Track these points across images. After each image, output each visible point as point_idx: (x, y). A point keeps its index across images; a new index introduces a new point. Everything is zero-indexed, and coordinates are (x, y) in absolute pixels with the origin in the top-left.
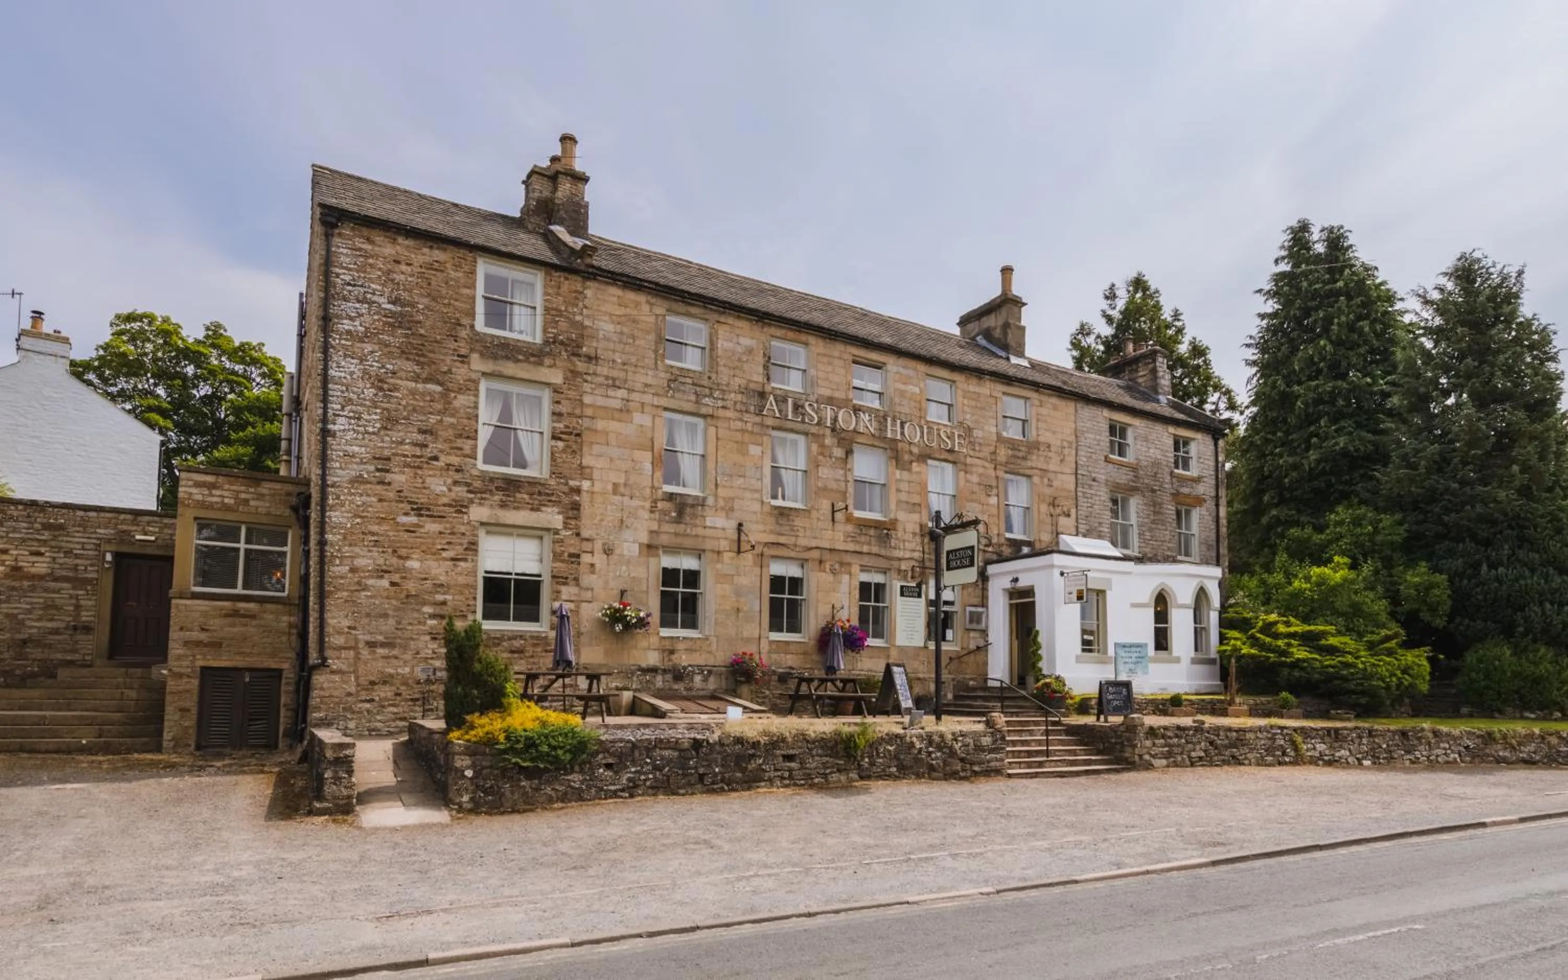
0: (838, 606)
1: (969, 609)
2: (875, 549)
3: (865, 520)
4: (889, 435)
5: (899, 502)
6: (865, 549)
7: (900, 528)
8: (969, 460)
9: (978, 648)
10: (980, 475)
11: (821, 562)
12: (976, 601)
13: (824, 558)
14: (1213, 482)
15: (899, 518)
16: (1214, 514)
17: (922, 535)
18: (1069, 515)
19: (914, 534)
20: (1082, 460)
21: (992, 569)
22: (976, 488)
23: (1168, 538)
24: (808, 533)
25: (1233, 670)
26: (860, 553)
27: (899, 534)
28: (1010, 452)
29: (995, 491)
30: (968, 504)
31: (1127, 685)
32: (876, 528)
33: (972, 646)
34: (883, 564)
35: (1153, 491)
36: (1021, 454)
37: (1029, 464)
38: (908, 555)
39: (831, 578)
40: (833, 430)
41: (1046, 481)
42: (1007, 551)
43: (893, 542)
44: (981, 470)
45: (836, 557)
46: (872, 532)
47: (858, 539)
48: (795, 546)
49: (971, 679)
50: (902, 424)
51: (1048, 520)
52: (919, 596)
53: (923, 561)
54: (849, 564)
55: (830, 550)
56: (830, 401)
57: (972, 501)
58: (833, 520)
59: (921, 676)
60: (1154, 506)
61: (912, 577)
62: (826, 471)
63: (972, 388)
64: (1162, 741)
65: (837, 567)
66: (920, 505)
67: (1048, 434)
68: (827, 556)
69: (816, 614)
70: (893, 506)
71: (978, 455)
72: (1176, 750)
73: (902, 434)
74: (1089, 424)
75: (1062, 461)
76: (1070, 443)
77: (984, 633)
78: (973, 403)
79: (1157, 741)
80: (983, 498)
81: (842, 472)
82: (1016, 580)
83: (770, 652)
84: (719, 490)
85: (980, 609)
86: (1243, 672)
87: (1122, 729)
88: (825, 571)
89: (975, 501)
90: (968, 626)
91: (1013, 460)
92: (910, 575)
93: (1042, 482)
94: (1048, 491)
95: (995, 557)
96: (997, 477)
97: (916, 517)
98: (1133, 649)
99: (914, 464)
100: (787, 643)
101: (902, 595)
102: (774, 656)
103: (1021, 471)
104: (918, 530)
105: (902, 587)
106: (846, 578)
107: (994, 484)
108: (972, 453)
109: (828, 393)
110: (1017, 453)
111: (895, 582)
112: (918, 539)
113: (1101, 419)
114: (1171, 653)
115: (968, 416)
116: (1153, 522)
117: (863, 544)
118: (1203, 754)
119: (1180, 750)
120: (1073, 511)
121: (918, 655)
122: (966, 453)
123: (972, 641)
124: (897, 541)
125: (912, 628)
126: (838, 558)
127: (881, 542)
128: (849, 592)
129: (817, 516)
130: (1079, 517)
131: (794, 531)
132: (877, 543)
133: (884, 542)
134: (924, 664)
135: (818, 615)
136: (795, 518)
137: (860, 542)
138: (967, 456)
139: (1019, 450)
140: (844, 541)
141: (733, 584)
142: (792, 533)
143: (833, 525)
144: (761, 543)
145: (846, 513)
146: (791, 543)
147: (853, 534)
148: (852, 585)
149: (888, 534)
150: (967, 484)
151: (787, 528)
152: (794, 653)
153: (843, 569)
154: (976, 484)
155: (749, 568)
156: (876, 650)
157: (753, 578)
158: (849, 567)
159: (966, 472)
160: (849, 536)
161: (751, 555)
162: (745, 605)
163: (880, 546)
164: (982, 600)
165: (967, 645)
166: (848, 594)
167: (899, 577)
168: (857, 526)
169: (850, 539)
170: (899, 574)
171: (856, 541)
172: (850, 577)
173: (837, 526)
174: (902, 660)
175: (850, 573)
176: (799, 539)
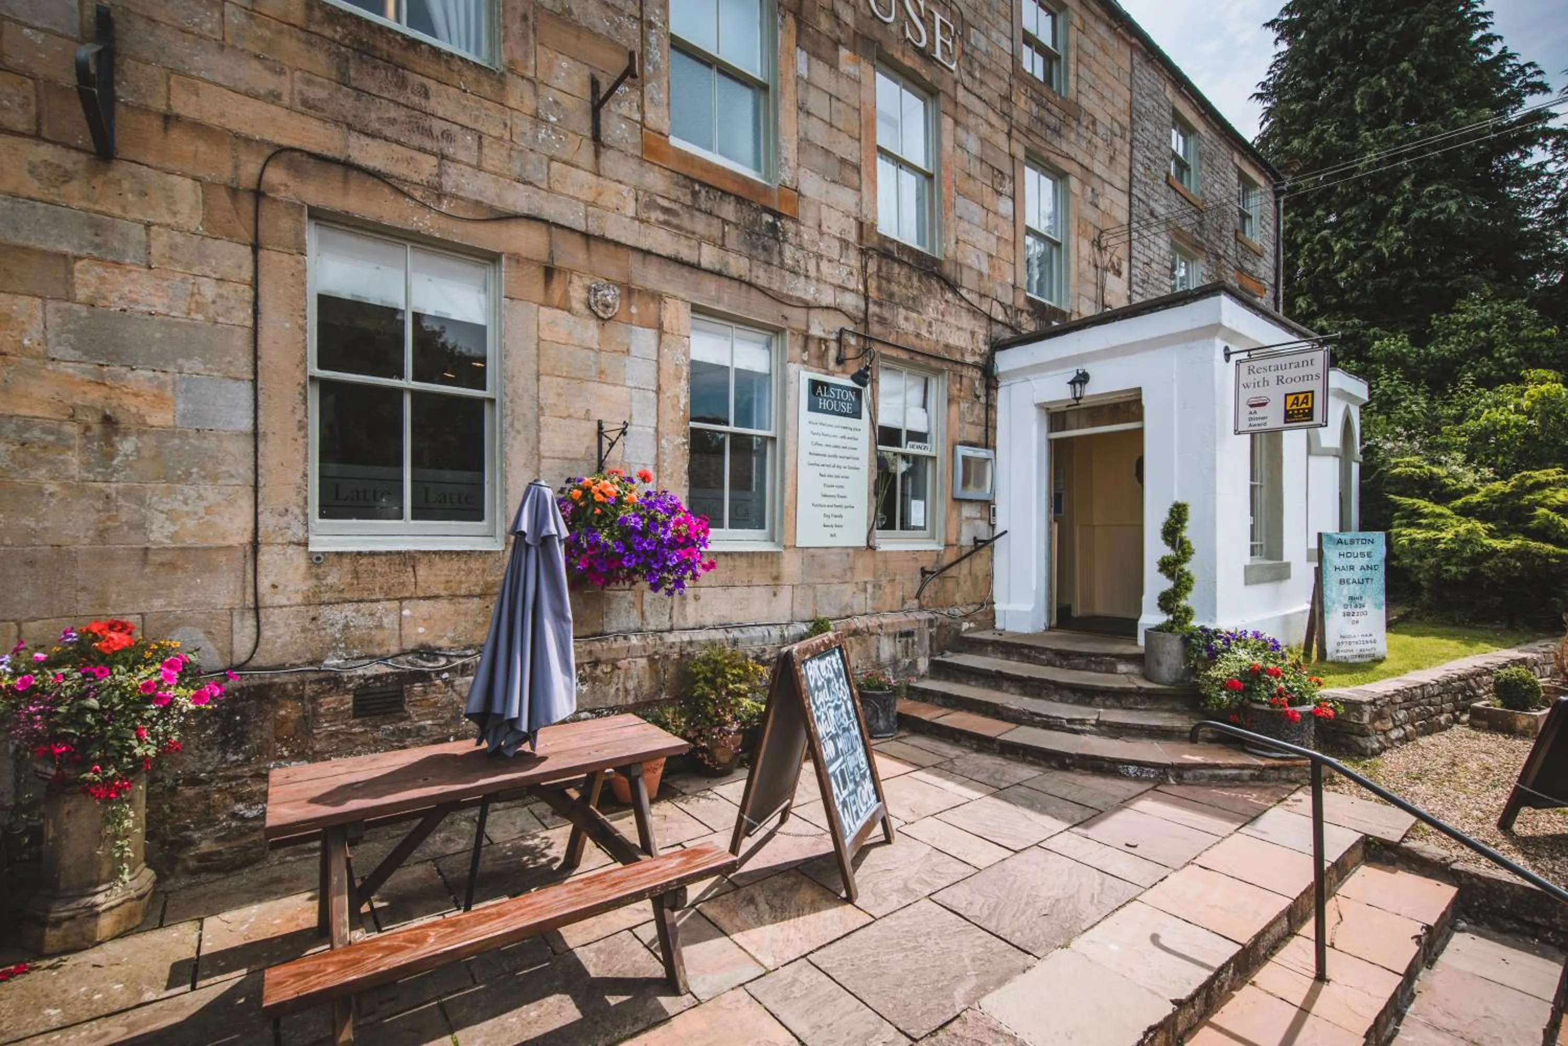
0: (612, 425)
1: (962, 451)
2: (738, 265)
3: (706, 168)
5: (804, 143)
6: (708, 256)
7: (809, 216)
8: (961, 94)
9: (977, 546)
10: (982, 140)
11: (549, 272)
12: (975, 433)
13: (561, 262)
14: (1273, 262)
15: (806, 189)
17: (863, 252)
18: (1119, 273)
19: (844, 243)
20: (1138, 169)
21: (1005, 361)
22: (975, 168)
24: (494, 157)
26: (695, 267)
27: (808, 235)
28: (1034, 108)
29: (1007, 188)
30: (960, 201)
32: (739, 200)
33: (966, 540)
34: (767, 312)
35: (1219, 259)
36: (1051, 119)
37: (1063, 147)
38: (828, 297)
39: (590, 332)
41: (1089, 191)
42: (1029, 325)
43: (788, 255)
44: (983, 128)
45: (600, 258)
46: (728, 210)
47: (685, 221)
48: (439, 194)
49: (966, 617)
51: (1091, 274)
52: (857, 415)
53: (865, 321)
54: (658, 297)
55: (587, 237)
57: (965, 195)
58: (596, 137)
59: (859, 623)
61: (840, 361)
65: (610, 295)
66: (856, 166)
67: (1092, 95)
68: (571, 254)
69: (536, 453)
70: (789, 150)
71: (976, 87)
74: (1149, 105)
75: (1111, 159)
76: (1123, 129)
77: (988, 506)
80: (988, 197)
82: (1082, 379)
83: (313, 600)
85: (982, 453)
88: (565, 307)
89: (973, 198)
90: (960, 494)
91: (1037, 128)
92: (833, 352)
93: (1083, 193)
94: (1093, 215)
95: (1007, 335)
96: (1012, 157)
97: (848, 199)
99: (843, 54)
100: (408, 559)
101: (813, 407)
102: (338, 615)
103: (1048, 158)
104: (852, 235)
105: (813, 386)
106: (644, 339)
107: (1006, 166)
108: (967, 79)
110: (1044, 114)
111: (793, 368)
112: (854, 260)
113: (1163, 99)
117: (702, 240)
120: (1125, 266)
121: (852, 569)
122: (956, 75)
123: (964, 528)
124: (799, 255)
125: (839, 501)
126: (612, 269)
127: (755, 247)
128: (658, 390)
129: (529, 104)
130: (1134, 279)
131: (428, 133)
132: (744, 249)
133: (765, 248)
134: (865, 590)
135: (540, 458)
136: (432, 85)
137: (690, 234)
138: (956, 82)
139: (1049, 111)
140: (636, 218)
141: (69, 297)
142: (417, 140)
143: (597, 155)
144: (248, 140)
145: (643, 125)
146: (416, 178)
147: (665, 203)
148: (668, 367)
149: (773, 227)
150: (959, 151)
151: (393, 113)
152: (436, 597)
153: (634, 310)
154: (976, 157)
155: (179, 239)
156: (742, 563)
157: (209, 290)
158: (652, 306)
159: (957, 123)
160: (651, 205)
161: (188, 183)
162: (160, 400)
163: (750, 258)
164: (986, 430)
165: (952, 540)
166: (653, 395)
167: (805, 357)
168: (682, 181)
169: (656, 215)
170: (805, 348)
171: (678, 227)
172: (660, 337)
173: (609, 160)
174: (812, 586)
175: (660, 328)
176: (452, 169)
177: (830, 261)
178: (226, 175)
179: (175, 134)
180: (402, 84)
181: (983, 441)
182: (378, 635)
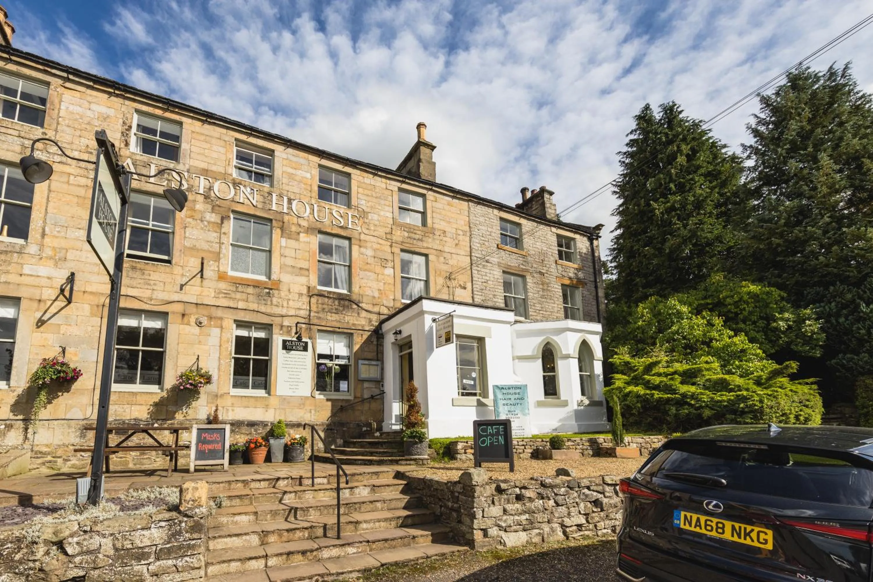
1: (363, 362)
2: (254, 306)
3: (242, 279)
4: (274, 207)
5: (283, 266)
6: (241, 305)
7: (284, 288)
8: (363, 237)
9: (372, 397)
10: (375, 250)
11: (183, 315)
12: (371, 355)
13: (188, 312)
14: (592, 270)
15: (283, 279)
16: (594, 294)
17: (310, 296)
18: (465, 288)
19: (301, 294)
20: (476, 246)
22: (371, 260)
23: (556, 309)
24: (168, 288)
25: (618, 408)
26: (236, 309)
27: (283, 294)
28: (406, 234)
29: (390, 264)
30: (362, 273)
31: (506, 424)
32: (254, 286)
33: (367, 395)
35: (543, 274)
36: (417, 237)
37: (425, 245)
38: (292, 312)
39: (196, 331)
40: (207, 197)
41: (442, 259)
43: (275, 300)
44: (376, 246)
45: (201, 310)
46: (250, 290)
47: (233, 295)
48: (151, 299)
49: (364, 425)
50: (290, 201)
51: (446, 291)
52: (306, 351)
53: (309, 319)
54: (221, 319)
55: (197, 305)
56: (205, 172)
57: (366, 271)
58: (202, 277)
60: (543, 284)
61: (297, 333)
62: (195, 232)
63: (367, 181)
64: (518, 506)
65: (204, 320)
66: (308, 270)
67: (442, 223)
68: (192, 309)
70: (276, 269)
71: (372, 233)
72: (539, 517)
73: (290, 208)
74: (482, 219)
75: (457, 245)
76: (464, 232)
77: (378, 383)
78: (369, 193)
79: (509, 507)
80: (378, 269)
81: (215, 235)
82: (398, 332)
84: (47, 240)
85: (374, 363)
86: (627, 412)
87: (458, 488)
88: (188, 324)
89: (369, 271)
90: (361, 378)
91: (407, 240)
92: (293, 330)
93: (438, 260)
94: (445, 267)
96: (393, 253)
97: (303, 280)
98: (511, 391)
99: (302, 235)
101: (284, 349)
103: (417, 250)
104: (305, 291)
105: (284, 342)
106: (217, 331)
107: (390, 257)
108: (366, 231)
109: (204, 165)
110: (413, 235)
111: (276, 337)
113: (492, 216)
114: (559, 398)
115: (363, 202)
116: (543, 297)
117: (239, 300)
118: (582, 520)
119: (546, 517)
120: (469, 285)
121: (304, 404)
122: (360, 231)
123: (365, 391)
124: (280, 300)
125: (296, 380)
126: (205, 312)
127: (260, 300)
128: (220, 346)
129: (181, 272)
130: (475, 289)
131: (149, 284)
132: (256, 301)
133: (264, 300)
134: (311, 412)
135: (177, 366)
136: (151, 273)
137: (234, 299)
138: (360, 233)
139: (415, 234)
140: (215, 297)
141: (59, 333)
142: (146, 287)
143: (202, 282)
144: (102, 294)
145: (219, 271)
146: (145, 296)
147: (226, 292)
148: (224, 338)
149: (269, 293)
150: (361, 256)
151: (140, 281)
152: (142, 405)
153: (212, 323)
154: (371, 256)
155: (84, 318)
156: (252, 400)
157: (90, 329)
158: (219, 322)
159: (360, 247)
160: (221, 292)
161: (87, 305)
162: (76, 355)
163: (258, 303)
164: (377, 354)
165: (359, 395)
166: (218, 348)
167: (281, 332)
168: (232, 284)
169: (221, 295)
170: (281, 329)
171: (230, 298)
172: (222, 331)
173: (205, 283)
174: (284, 409)
175: (222, 327)
176: (155, 292)
177: (293, 301)
178: (96, 303)
179: (85, 295)
180: (144, 274)
181: (376, 358)
182: (124, 414)
